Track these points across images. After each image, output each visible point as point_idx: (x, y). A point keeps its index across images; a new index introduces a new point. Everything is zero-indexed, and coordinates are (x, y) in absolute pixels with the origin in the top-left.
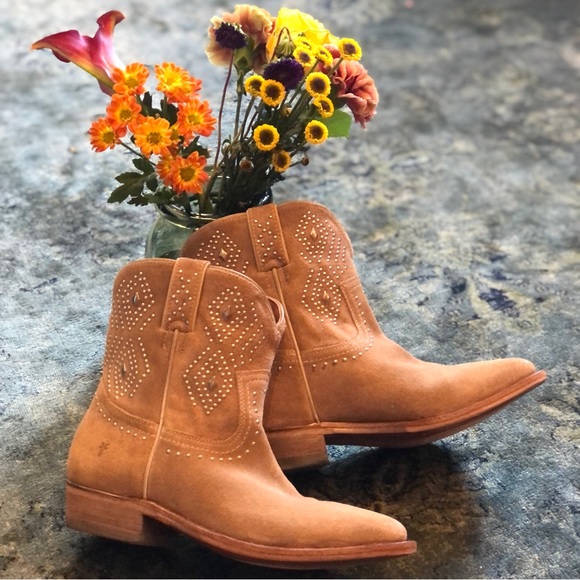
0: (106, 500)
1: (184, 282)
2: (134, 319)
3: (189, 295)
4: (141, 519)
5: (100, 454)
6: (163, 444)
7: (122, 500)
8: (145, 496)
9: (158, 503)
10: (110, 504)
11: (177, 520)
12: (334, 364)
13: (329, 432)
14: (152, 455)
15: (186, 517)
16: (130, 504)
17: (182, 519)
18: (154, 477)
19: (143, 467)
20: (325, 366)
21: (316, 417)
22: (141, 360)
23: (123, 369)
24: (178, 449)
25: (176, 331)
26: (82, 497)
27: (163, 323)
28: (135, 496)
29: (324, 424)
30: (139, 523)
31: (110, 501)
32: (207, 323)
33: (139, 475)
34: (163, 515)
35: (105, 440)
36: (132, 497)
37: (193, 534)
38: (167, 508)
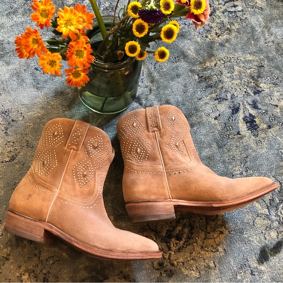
0: (27, 220)
1: (79, 130)
2: (53, 142)
3: (80, 136)
4: (43, 231)
5: (28, 199)
6: (58, 197)
7: (36, 221)
8: (47, 221)
9: (52, 224)
10: (29, 222)
11: (62, 234)
12: (180, 173)
13: (176, 204)
14: (53, 202)
15: (65, 233)
16: (39, 224)
17: (64, 233)
18: (52, 213)
19: (48, 207)
20: (175, 173)
21: (171, 197)
22: (54, 160)
23: (44, 163)
24: (66, 200)
25: (72, 150)
26: (16, 218)
27: (67, 145)
28: (42, 220)
29: (174, 200)
30: (42, 233)
31: (29, 221)
32: (86, 148)
33: (46, 211)
34: (55, 231)
35: (31, 193)
36: (40, 220)
37: (69, 241)
38: (57, 227)
